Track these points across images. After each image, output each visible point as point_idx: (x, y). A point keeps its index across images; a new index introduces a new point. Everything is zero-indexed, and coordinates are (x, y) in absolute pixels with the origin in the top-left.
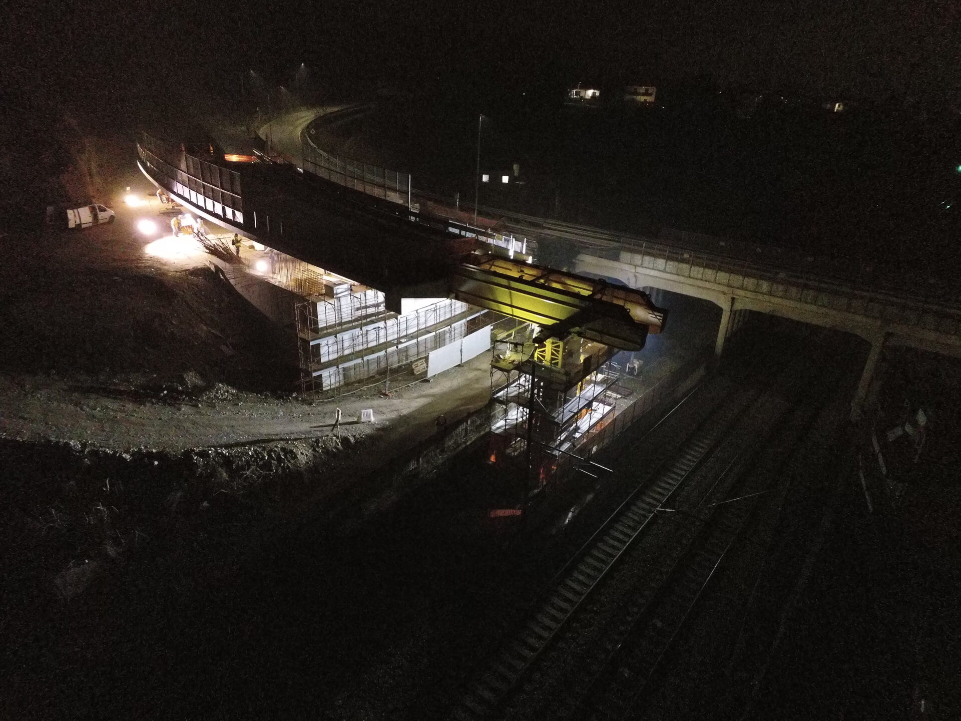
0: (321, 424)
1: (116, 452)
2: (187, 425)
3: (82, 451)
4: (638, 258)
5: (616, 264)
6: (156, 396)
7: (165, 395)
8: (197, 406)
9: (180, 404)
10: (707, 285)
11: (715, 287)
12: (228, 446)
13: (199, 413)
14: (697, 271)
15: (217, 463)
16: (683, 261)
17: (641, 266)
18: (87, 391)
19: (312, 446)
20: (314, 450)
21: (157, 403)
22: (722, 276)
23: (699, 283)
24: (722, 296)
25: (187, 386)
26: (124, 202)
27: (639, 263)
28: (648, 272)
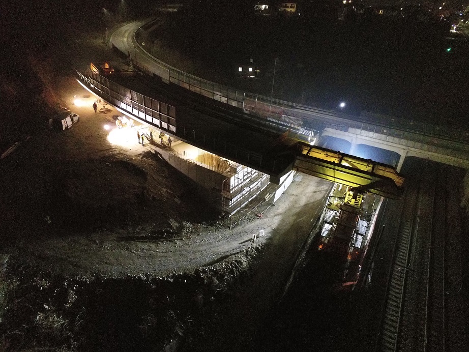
0: (243, 241)
1: (164, 278)
2: (185, 253)
3: (148, 280)
4: (358, 131)
5: (346, 133)
6: (162, 237)
7: (165, 236)
8: (182, 239)
9: (174, 240)
10: (395, 145)
11: (400, 146)
12: (211, 264)
13: (185, 244)
14: (390, 138)
15: (212, 275)
16: (383, 133)
17: (360, 135)
18: (128, 239)
19: (246, 256)
20: (247, 258)
21: (163, 241)
22: (403, 141)
23: (391, 144)
24: (403, 151)
25: (174, 229)
26: (73, 104)
27: (359, 133)
28: (364, 138)
